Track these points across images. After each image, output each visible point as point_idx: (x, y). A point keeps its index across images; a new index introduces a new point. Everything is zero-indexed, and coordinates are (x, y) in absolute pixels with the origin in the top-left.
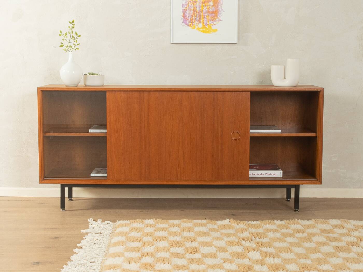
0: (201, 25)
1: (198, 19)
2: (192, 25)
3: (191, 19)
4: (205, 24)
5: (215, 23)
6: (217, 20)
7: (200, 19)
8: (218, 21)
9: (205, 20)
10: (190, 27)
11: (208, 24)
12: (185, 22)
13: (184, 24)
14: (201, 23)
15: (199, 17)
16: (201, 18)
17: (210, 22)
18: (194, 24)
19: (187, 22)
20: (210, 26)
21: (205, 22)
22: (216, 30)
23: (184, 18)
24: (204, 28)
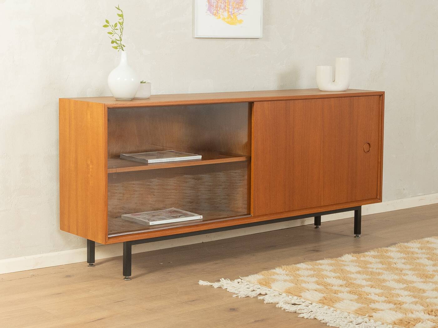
0: (226, 14)
1: (223, 6)
2: (217, 14)
3: (216, 6)
4: (230, 13)
5: (240, 11)
6: (242, 8)
7: (225, 6)
8: (244, 9)
9: (230, 7)
10: (215, 16)
11: (233, 13)
12: (209, 9)
13: (209, 12)
14: (227, 11)
15: (224, 3)
16: (227, 5)
17: (236, 10)
18: (219, 12)
19: (212, 9)
20: (236, 16)
21: (230, 10)
22: (241, 21)
23: (209, 5)
24: (230, 18)
